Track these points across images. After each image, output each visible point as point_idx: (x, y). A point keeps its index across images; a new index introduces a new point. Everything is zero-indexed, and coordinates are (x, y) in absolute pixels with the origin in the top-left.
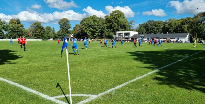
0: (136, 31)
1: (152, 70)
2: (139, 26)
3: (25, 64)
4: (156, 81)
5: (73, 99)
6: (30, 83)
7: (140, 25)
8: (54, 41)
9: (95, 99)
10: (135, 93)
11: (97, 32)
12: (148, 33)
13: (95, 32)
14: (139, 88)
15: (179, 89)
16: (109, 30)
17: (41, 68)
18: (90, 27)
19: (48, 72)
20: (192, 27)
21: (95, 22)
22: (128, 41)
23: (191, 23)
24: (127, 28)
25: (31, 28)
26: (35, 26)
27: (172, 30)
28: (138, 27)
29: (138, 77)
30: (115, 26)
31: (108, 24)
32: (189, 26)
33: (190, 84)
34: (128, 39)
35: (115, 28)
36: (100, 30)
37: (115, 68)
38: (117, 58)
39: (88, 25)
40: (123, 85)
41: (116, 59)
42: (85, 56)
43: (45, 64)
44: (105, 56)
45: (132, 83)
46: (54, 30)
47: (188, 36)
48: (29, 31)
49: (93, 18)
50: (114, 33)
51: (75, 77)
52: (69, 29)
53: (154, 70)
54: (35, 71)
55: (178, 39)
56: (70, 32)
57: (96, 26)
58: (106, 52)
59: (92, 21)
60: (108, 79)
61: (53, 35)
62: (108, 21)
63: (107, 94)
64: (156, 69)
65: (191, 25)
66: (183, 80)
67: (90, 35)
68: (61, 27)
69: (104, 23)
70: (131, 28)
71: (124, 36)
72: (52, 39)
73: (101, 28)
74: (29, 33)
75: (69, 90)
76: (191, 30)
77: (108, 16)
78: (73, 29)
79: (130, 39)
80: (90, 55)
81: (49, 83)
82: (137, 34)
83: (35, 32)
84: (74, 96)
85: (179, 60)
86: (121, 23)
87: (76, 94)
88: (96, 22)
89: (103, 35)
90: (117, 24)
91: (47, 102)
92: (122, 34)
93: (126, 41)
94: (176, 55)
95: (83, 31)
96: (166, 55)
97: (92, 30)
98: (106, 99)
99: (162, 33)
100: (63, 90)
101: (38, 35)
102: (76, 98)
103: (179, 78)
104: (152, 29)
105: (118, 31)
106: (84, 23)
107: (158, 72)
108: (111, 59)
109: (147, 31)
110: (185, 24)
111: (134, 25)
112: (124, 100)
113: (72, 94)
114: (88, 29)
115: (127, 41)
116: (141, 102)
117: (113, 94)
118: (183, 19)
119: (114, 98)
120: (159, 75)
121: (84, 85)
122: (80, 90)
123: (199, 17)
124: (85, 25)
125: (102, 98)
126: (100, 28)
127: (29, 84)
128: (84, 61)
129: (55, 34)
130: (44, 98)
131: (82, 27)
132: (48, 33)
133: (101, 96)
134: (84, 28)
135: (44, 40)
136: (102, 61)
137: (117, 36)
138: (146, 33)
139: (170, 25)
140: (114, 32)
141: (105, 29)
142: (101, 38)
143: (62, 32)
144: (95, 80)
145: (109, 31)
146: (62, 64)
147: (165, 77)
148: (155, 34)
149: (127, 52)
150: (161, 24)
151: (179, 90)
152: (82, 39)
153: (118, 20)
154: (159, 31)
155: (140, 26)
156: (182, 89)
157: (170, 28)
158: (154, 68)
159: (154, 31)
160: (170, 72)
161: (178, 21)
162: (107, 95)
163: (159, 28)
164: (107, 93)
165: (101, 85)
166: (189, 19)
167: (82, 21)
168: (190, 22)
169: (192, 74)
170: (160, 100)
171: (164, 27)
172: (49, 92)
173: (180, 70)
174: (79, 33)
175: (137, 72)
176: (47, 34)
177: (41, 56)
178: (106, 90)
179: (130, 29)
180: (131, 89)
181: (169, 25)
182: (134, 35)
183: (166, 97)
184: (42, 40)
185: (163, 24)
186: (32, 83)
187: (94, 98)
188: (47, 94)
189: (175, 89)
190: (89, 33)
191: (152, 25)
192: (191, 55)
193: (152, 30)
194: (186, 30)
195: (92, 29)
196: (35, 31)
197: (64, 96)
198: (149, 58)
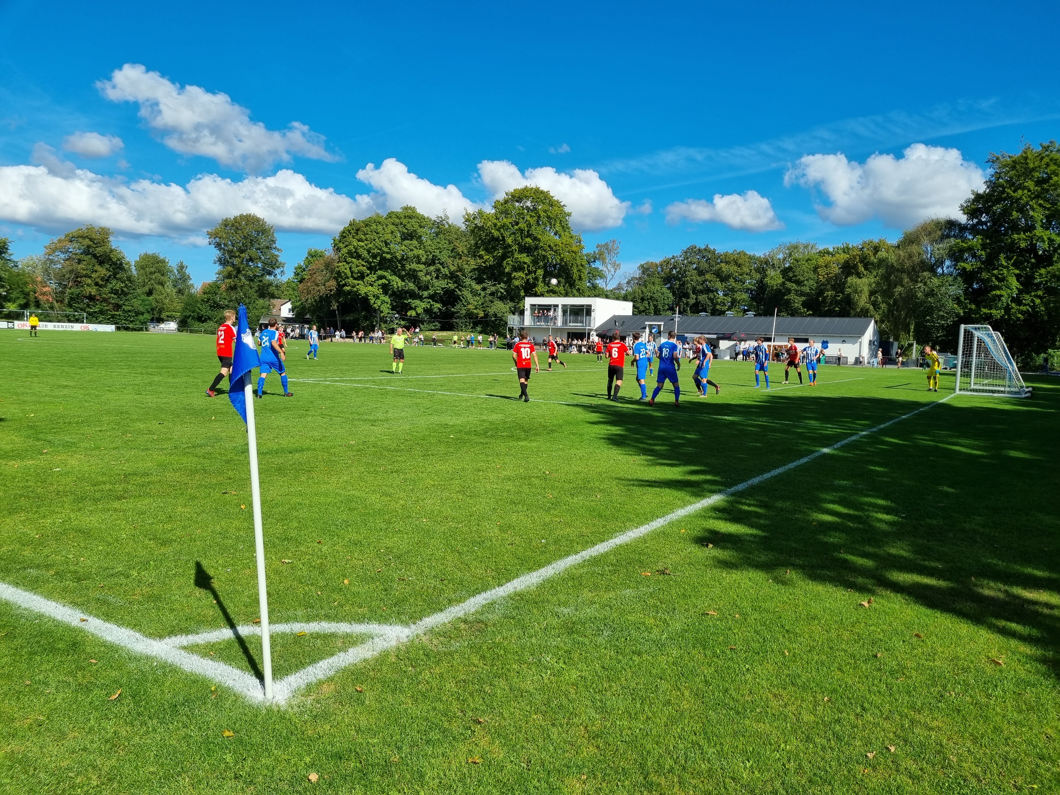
0: (625, 299)
1: (692, 499)
2: (638, 274)
3: (13, 458)
4: (712, 551)
5: (278, 648)
6: (38, 567)
7: (645, 269)
8: (185, 336)
9: (398, 648)
10: (607, 612)
11: (421, 298)
12: (685, 311)
13: (414, 295)
14: (629, 587)
15: (820, 588)
16: (484, 289)
17: (104, 483)
18: (386, 269)
19: (143, 504)
20: (892, 285)
21: (415, 242)
22: (584, 349)
23: (887, 267)
24: (580, 279)
25: (52, 262)
26: (74, 248)
27: (797, 301)
28: (633, 279)
29: (622, 530)
30: (519, 268)
31: (481, 257)
32: (878, 284)
33: (868, 563)
34: (580, 335)
35: (519, 279)
36: (440, 285)
37: (509, 486)
38: (523, 435)
39: (374, 256)
40: (548, 572)
41: (519, 439)
42: (353, 419)
43: (128, 461)
44: (459, 422)
45: (595, 561)
46: (184, 278)
47: (869, 333)
48: (39, 279)
49: (405, 221)
50: (511, 304)
51: (293, 534)
52: (270, 273)
53: (704, 497)
54: (72, 498)
55: (825, 344)
56: (276, 293)
57: (419, 262)
58: (467, 401)
59: (398, 239)
60: (474, 543)
61: (178, 305)
62: (483, 243)
63: (465, 621)
64: (714, 492)
65: (886, 277)
66: (837, 548)
67: (386, 309)
68: (222, 262)
69: (460, 250)
70: (600, 283)
71: (565, 322)
72: (173, 325)
73: (445, 277)
74: (38, 289)
75: (257, 602)
76: (888, 304)
77: (481, 213)
78: (292, 275)
79: (595, 339)
80: (380, 415)
81: (145, 565)
82: (630, 313)
83: (77, 283)
84: (283, 635)
85: (826, 450)
86: (549, 254)
87: (296, 619)
88: (421, 242)
89: (451, 315)
90: (527, 260)
91: (132, 666)
92: (551, 313)
93: (571, 345)
94: (813, 423)
95: (348, 288)
96: (763, 421)
97: (397, 283)
98: (455, 645)
99: (751, 314)
100: (227, 603)
101: (91, 298)
102: (295, 642)
103: (821, 537)
104: (701, 292)
105: (535, 295)
106: (351, 247)
107: (722, 504)
108: (492, 436)
109: (680, 299)
110: (859, 275)
111: (616, 266)
112: (546, 649)
113: (271, 622)
114: (373, 277)
115: (580, 347)
116: (635, 658)
117: (493, 617)
118: (848, 249)
119: (498, 639)
120: (726, 520)
121: (344, 576)
122: (320, 599)
123: (925, 241)
124: (359, 257)
125: (435, 642)
126: (437, 278)
127: (34, 572)
128: (350, 447)
129: (191, 296)
130: (112, 648)
131: (344, 268)
132: (150, 293)
133: (431, 631)
134: (356, 270)
135: (127, 329)
136: (442, 448)
137: (528, 320)
138: (672, 309)
139: (791, 274)
140: (512, 300)
141: (468, 281)
142: (442, 329)
143: (233, 288)
144: (404, 547)
145: (488, 291)
146: (228, 462)
147: (754, 531)
148: (717, 318)
149: (577, 405)
150: (746, 270)
151: (819, 594)
152: (343, 333)
153: (535, 239)
154: (734, 303)
155: (643, 273)
156: (831, 588)
157: (789, 291)
158: (706, 486)
159: (711, 300)
160: (779, 504)
161: (828, 258)
162: (462, 626)
163: (738, 286)
164: (461, 615)
165: (433, 573)
166: (876, 249)
167: (344, 235)
168: (882, 261)
169: (880, 516)
170: (726, 643)
171: (762, 286)
172: (142, 615)
173: (828, 497)
174: (325, 300)
175: (623, 504)
176: (144, 297)
177: (105, 418)
178: (460, 600)
179: (594, 287)
180: (587, 595)
181: (785, 272)
182: (615, 320)
183: (755, 631)
184: (118, 329)
185: (758, 270)
186: (48, 567)
187: (394, 643)
188: (135, 626)
189: (797, 591)
190: (378, 298)
191: (701, 273)
192: (882, 426)
193: (703, 298)
194: (863, 301)
195: (394, 278)
196: (77, 279)
197: (227, 633)
198: (681, 435)
